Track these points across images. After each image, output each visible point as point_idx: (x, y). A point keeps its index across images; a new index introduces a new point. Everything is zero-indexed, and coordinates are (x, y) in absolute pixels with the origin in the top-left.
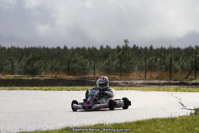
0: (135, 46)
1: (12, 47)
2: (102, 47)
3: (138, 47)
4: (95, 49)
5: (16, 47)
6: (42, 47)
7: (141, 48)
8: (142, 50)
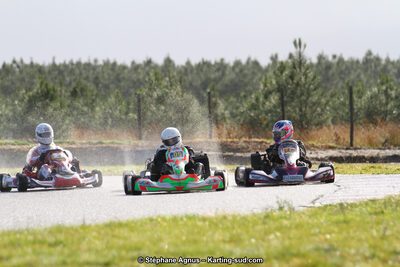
0: (370, 53)
1: (14, 62)
2: (274, 59)
3: (378, 59)
4: (256, 63)
5: (27, 62)
6: (100, 62)
7: (388, 60)
8: (390, 67)
